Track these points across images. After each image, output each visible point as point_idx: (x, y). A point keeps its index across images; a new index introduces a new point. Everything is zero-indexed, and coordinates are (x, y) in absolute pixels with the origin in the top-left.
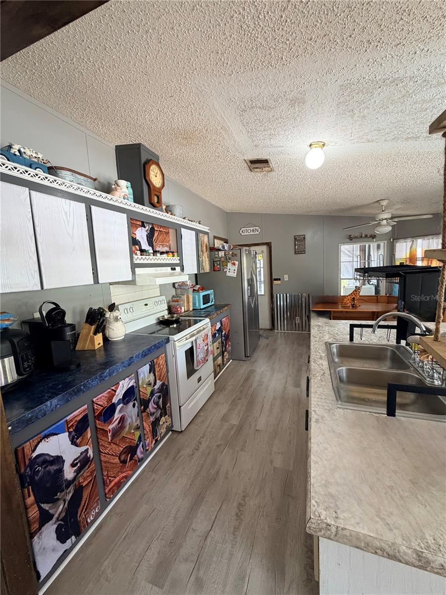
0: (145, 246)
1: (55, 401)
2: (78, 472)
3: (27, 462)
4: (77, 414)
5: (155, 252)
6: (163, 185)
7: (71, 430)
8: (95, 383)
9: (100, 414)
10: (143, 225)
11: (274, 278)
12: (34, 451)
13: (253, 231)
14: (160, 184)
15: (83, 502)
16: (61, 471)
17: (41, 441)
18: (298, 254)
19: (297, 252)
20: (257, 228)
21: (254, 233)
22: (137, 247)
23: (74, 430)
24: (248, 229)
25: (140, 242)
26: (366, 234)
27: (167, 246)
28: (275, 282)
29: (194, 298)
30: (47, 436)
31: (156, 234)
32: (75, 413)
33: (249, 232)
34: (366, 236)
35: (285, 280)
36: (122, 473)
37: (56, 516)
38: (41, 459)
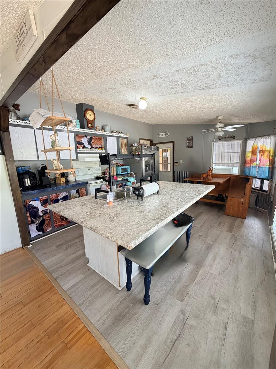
0: (87, 145)
1: (36, 191)
2: (44, 214)
3: (27, 205)
4: (44, 197)
5: (92, 147)
6: (95, 119)
7: (41, 201)
8: (50, 190)
9: (52, 200)
10: (86, 136)
11: (175, 162)
12: (29, 203)
13: (165, 135)
14: (93, 119)
15: (45, 224)
16: (38, 212)
17: (31, 201)
18: (189, 148)
19: (188, 147)
20: (167, 133)
21: (165, 136)
22: (82, 146)
23: (43, 202)
24: (163, 133)
25: (84, 144)
26: (229, 135)
27: (100, 145)
28: (175, 164)
29: (117, 169)
30: (34, 200)
31: (93, 140)
32: (43, 197)
33: (163, 136)
34: (229, 137)
35: (181, 163)
36: (61, 222)
37: (36, 223)
38: (32, 206)
